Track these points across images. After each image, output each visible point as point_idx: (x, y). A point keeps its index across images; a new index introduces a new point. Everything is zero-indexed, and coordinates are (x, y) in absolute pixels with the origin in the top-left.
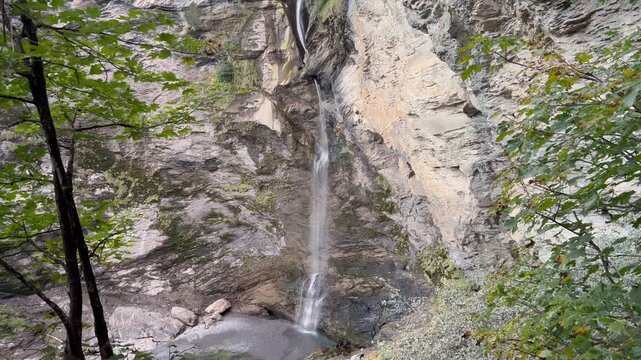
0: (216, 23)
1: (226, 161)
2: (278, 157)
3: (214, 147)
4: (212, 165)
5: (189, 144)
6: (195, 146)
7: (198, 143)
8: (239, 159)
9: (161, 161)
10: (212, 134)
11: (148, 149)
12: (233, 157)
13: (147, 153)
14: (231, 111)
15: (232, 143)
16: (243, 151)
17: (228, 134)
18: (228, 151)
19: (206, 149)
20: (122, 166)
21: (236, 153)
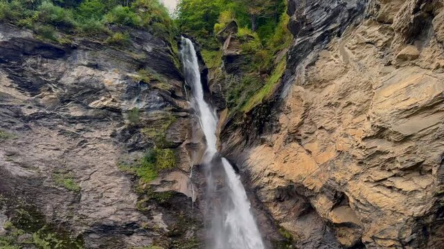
0: (150, 122)
1: (144, 225)
2: (190, 219)
3: (135, 214)
4: (130, 228)
5: (113, 211)
6: (118, 213)
7: (122, 210)
8: (155, 223)
9: (86, 225)
10: (135, 202)
11: (77, 214)
12: (149, 222)
13: (76, 218)
14: (154, 183)
15: (150, 210)
16: (158, 217)
17: (148, 203)
18: (145, 217)
19: (127, 215)
20: (51, 228)
21: (152, 218)
